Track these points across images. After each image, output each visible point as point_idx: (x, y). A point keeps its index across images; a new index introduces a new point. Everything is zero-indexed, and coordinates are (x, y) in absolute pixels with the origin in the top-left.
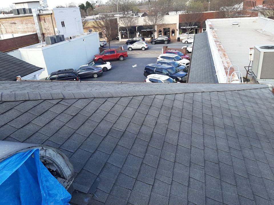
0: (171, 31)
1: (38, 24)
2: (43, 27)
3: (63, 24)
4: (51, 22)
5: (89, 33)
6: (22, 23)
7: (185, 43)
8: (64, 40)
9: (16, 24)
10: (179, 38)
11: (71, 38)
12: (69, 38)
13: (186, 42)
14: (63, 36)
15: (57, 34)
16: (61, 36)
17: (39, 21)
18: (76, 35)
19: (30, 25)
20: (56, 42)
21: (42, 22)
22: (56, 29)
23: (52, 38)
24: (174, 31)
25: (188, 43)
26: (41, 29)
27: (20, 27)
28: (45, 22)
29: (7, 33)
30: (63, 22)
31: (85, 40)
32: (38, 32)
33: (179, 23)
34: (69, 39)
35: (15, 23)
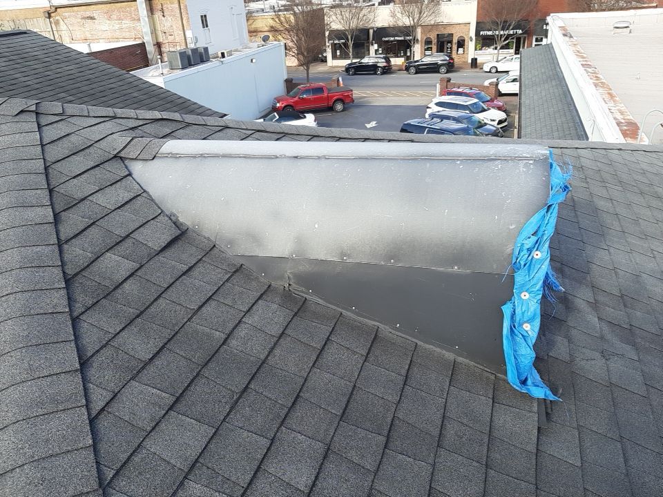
0: (455, 40)
1: (147, 19)
2: (159, 27)
3: (204, 21)
4: (179, 15)
5: (263, 43)
6: (110, 18)
7: (490, 72)
8: (208, 60)
9: (94, 19)
10: (476, 59)
11: (223, 55)
12: (220, 55)
13: (494, 70)
14: (206, 49)
15: (192, 46)
16: (203, 51)
17: (150, 14)
18: (233, 49)
19: (127, 23)
20: (190, 65)
21: (158, 15)
22: (189, 34)
23: (183, 55)
24: (464, 40)
25: (497, 72)
26: (154, 32)
27: (104, 28)
28: (163, 16)
29: (73, 42)
30: (205, 16)
31: (254, 61)
32: (148, 40)
33: (477, 23)
34: (218, 57)
35: (92, 18)
